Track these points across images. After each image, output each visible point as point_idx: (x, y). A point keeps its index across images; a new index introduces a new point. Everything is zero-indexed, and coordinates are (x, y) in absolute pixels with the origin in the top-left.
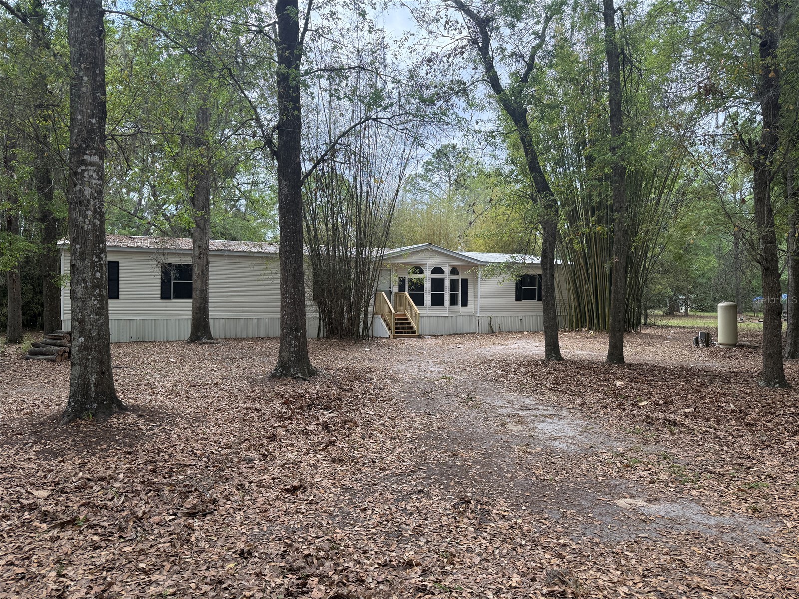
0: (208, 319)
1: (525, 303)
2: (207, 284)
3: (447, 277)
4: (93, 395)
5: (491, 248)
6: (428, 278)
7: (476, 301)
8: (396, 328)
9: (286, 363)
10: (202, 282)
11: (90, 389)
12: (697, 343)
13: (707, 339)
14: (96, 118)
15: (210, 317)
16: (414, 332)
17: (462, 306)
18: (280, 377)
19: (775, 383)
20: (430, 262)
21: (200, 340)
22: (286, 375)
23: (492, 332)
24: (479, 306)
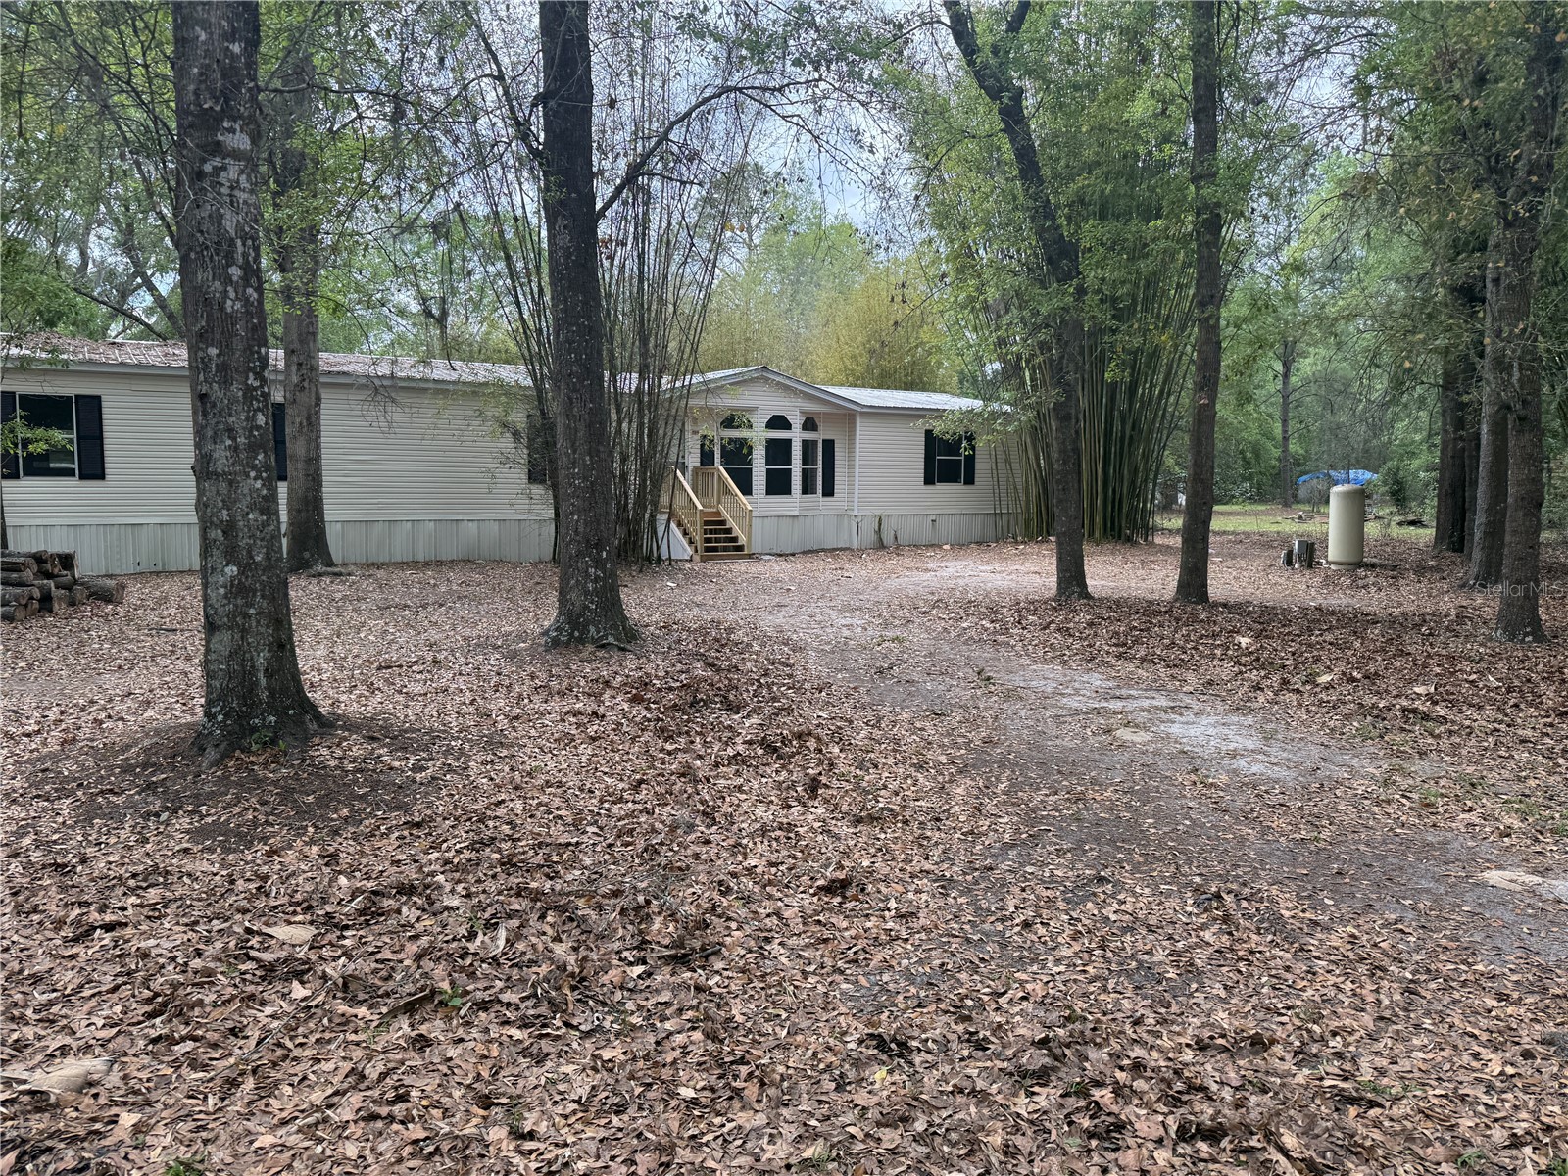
0: (323, 521)
1: (942, 489)
2: (318, 447)
3: (796, 436)
4: (264, 695)
5: (858, 379)
6: (758, 436)
7: (851, 485)
8: (707, 540)
9: (580, 616)
10: (308, 442)
11: (256, 683)
12: (1289, 561)
13: (1308, 554)
14: (240, 41)
15: (327, 518)
16: (740, 548)
17: (824, 495)
18: (567, 644)
19: (1526, 634)
20: (763, 404)
21: (310, 567)
22: (581, 641)
23: (881, 545)
24: (856, 495)
